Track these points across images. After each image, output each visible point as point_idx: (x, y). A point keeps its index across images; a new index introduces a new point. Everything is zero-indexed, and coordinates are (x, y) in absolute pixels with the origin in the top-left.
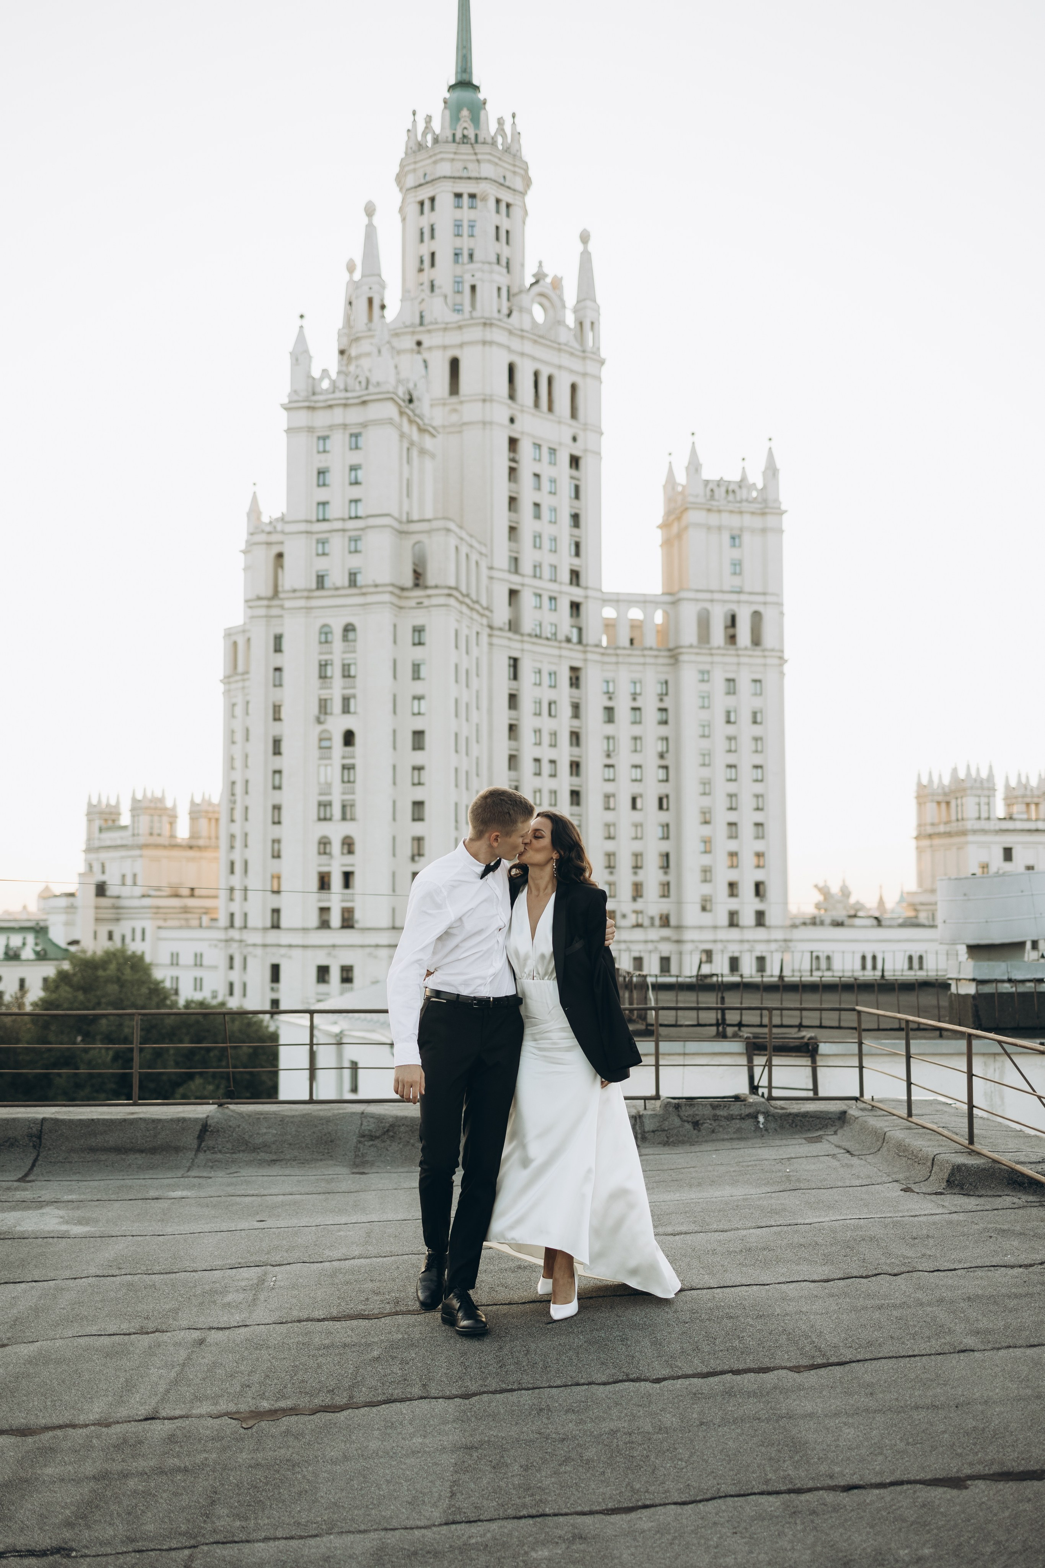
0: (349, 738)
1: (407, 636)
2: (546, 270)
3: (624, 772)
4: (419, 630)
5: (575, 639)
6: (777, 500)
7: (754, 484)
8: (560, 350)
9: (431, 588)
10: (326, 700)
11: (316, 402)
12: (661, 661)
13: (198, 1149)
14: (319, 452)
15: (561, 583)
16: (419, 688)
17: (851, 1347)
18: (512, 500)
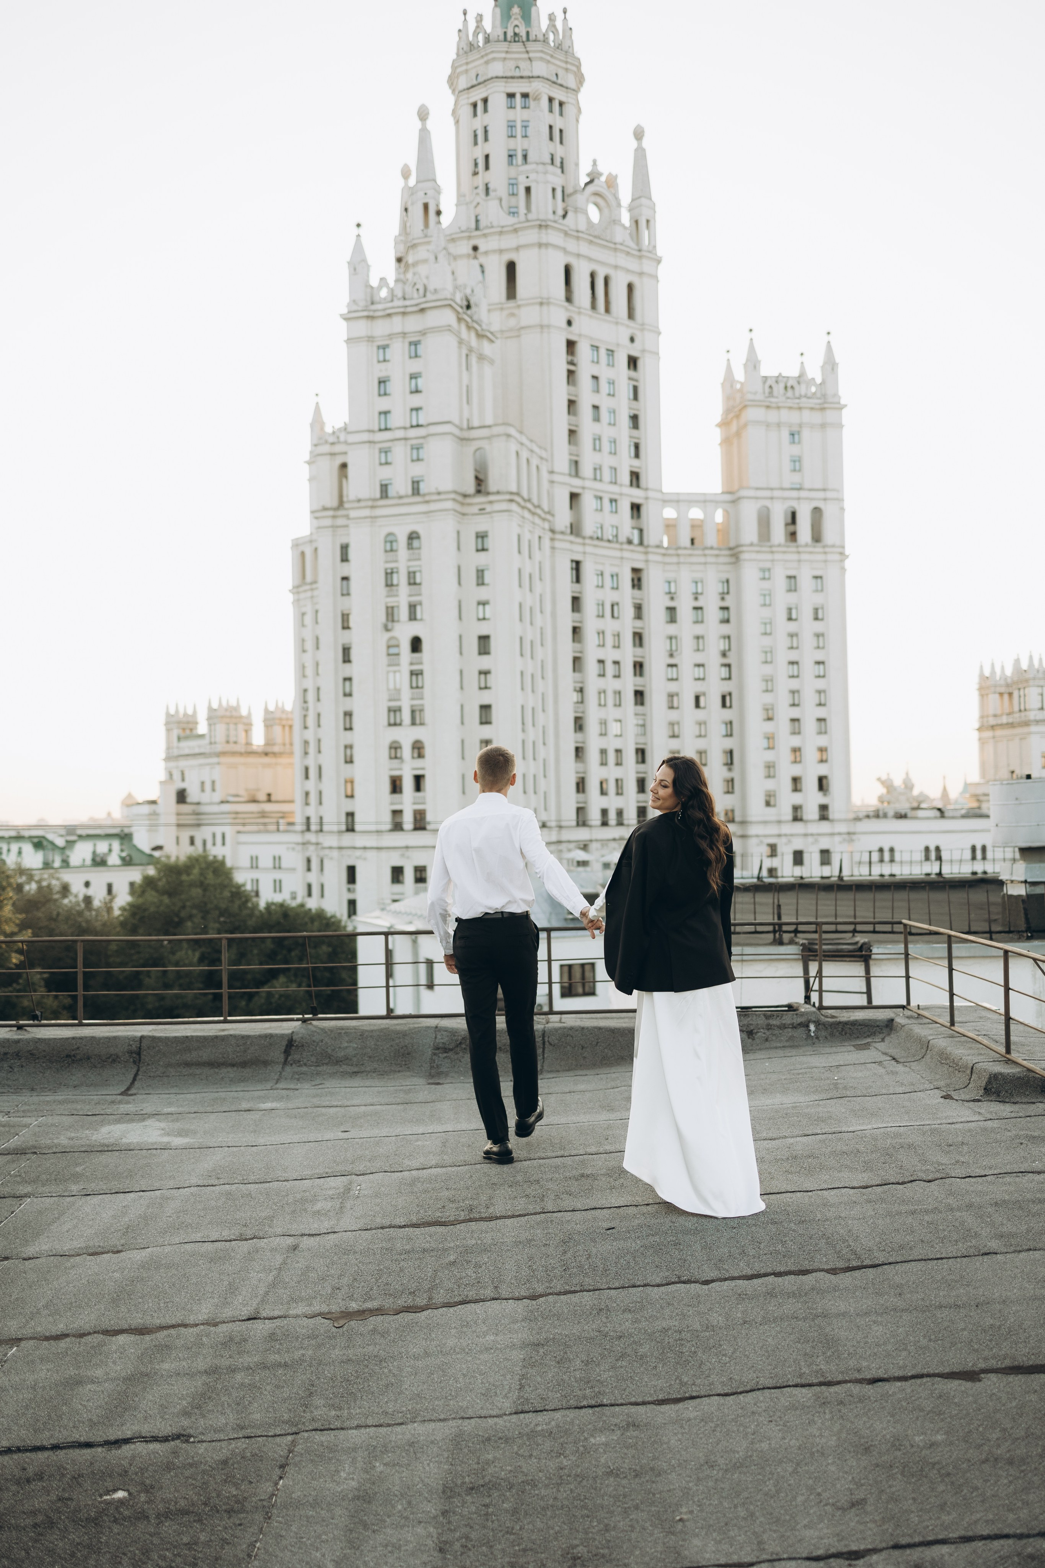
0: (416, 644)
1: (470, 542)
2: (601, 168)
3: (687, 671)
4: (481, 536)
5: (636, 540)
6: (836, 395)
7: (813, 379)
8: (615, 250)
9: (493, 493)
10: (392, 608)
11: (375, 311)
12: (722, 560)
13: (285, 1063)
14: (379, 362)
15: (621, 485)
16: (483, 593)
17: (884, 1250)
18: (571, 403)
